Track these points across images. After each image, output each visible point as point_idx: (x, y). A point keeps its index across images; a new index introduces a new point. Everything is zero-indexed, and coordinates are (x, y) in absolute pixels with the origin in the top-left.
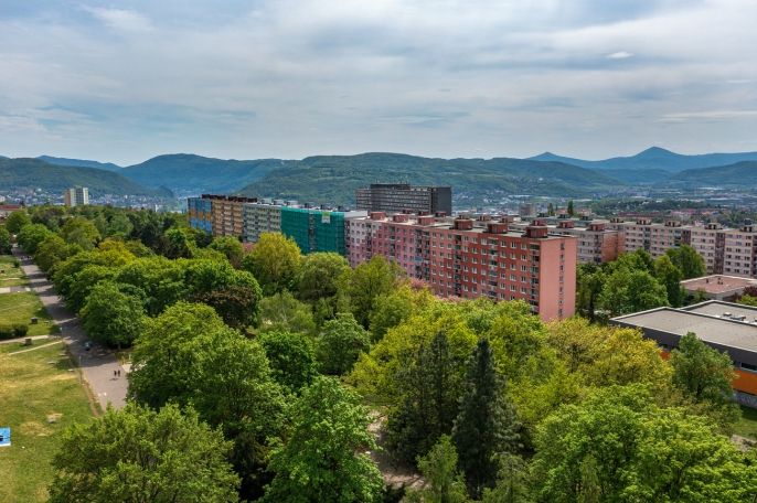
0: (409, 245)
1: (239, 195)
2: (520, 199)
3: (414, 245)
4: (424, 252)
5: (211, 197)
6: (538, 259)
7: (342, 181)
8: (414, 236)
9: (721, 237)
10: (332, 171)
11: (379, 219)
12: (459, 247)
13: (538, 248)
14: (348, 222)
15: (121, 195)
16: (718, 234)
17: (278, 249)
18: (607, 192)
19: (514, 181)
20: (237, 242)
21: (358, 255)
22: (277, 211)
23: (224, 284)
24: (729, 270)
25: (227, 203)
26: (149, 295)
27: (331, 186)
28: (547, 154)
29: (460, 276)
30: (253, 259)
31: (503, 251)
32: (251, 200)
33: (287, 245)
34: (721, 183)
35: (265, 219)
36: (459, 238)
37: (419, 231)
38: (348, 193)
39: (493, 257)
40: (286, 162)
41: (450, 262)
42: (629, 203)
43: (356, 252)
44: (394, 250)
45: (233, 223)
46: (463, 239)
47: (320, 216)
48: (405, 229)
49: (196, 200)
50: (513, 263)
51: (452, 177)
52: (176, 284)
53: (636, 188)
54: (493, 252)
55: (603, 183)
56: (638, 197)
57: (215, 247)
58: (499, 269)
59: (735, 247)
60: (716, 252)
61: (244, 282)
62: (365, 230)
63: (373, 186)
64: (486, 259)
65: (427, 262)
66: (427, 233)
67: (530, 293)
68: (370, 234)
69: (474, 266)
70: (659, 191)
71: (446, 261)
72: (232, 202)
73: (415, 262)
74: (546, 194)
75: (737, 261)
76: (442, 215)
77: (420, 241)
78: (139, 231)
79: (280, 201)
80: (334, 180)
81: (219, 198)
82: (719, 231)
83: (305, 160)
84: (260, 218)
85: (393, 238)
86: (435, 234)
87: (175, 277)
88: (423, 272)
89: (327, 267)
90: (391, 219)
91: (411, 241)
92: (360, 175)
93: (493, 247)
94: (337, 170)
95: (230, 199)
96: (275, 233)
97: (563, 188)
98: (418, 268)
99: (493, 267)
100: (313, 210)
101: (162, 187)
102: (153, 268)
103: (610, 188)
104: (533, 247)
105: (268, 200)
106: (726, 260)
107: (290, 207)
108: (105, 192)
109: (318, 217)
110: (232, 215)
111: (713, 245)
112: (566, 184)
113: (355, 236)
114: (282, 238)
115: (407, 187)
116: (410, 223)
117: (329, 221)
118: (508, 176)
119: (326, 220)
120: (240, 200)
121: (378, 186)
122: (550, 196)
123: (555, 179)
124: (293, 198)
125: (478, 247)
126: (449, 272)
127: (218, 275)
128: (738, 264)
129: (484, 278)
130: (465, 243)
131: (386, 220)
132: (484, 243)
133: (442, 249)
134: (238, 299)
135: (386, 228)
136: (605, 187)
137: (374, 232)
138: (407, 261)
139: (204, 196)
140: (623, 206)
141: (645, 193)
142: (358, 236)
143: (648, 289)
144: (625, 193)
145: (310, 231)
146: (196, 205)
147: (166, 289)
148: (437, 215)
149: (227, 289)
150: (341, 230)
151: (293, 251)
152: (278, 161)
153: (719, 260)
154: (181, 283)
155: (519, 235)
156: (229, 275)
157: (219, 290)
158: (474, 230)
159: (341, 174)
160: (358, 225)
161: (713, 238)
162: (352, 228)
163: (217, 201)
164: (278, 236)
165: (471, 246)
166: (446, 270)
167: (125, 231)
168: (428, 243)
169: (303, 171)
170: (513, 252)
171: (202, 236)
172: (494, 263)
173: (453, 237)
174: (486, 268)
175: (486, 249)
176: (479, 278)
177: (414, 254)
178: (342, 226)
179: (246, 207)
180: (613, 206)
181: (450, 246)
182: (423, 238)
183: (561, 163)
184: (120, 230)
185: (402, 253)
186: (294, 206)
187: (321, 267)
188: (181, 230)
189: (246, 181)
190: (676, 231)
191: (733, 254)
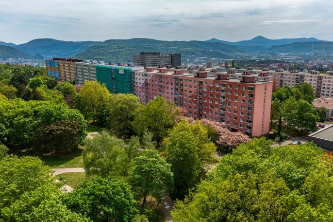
0: (170, 86)
1: (75, 58)
2: (203, 59)
3: (173, 86)
4: (179, 90)
5: (58, 59)
6: (252, 96)
7: (123, 51)
8: (173, 81)
9: (320, 78)
10: (118, 47)
11: (151, 71)
12: (201, 88)
13: (252, 89)
14: (134, 73)
15: (17, 59)
16: (319, 76)
17: (96, 91)
18: (240, 55)
19: (201, 51)
20: (71, 85)
21: (140, 91)
22: (94, 67)
23: (60, 119)
24: (323, 94)
25: (66, 62)
26: (7, 127)
27: (118, 53)
28: (214, 39)
29: (201, 104)
30: (81, 98)
31: (230, 91)
32: (79, 61)
33: (101, 89)
34: (286, 52)
35: (87, 71)
36: (201, 83)
37: (176, 78)
38: (126, 57)
39: (223, 94)
40: (96, 42)
41: (195, 96)
42: (251, 61)
43: (139, 90)
44: (161, 89)
45: (70, 73)
46: (204, 83)
47: (118, 70)
48: (167, 77)
49: (50, 61)
50: (236, 98)
51: (173, 49)
52: (27, 120)
53: (252, 54)
54: (223, 91)
55: (238, 52)
56: (253, 58)
57: (58, 89)
58: (227, 101)
59: (327, 83)
60: (317, 85)
61: (73, 117)
62: (144, 77)
63: (141, 53)
64: (218, 95)
65: (181, 96)
66: (182, 80)
67: (247, 115)
68: (147, 80)
69: (211, 99)
70: (262, 55)
71: (193, 96)
72: (69, 62)
73: (174, 96)
74: (214, 57)
75: (328, 90)
76: (170, 67)
77: (177, 84)
78: (15, 78)
79: (95, 61)
80: (119, 51)
81: (62, 60)
82: (319, 75)
83: (105, 41)
84: (84, 71)
85: (161, 82)
86: (186, 80)
87: (26, 115)
88: (179, 102)
89: (127, 104)
90: (158, 71)
91: (172, 84)
92: (131, 49)
93: (223, 88)
94: (120, 46)
95: (68, 60)
96: (94, 82)
97: (222, 54)
98: (175, 99)
99: (223, 100)
100: (114, 66)
101: (37, 54)
102: (11, 108)
103: (241, 54)
104: (249, 88)
105: (88, 61)
106: (322, 89)
107: (100, 64)
108: (9, 57)
109: (117, 70)
110: (69, 69)
111: (316, 82)
112: (223, 53)
113: (138, 81)
114: (98, 84)
115: (158, 54)
116: (170, 73)
117: (123, 73)
118: (197, 49)
119: (121, 72)
120: (73, 61)
121: (144, 53)
122: (215, 58)
123: (218, 50)
124: (101, 59)
125: (214, 88)
126: (195, 102)
127: (55, 114)
128: (328, 92)
129: (217, 106)
130: (205, 86)
131: (155, 72)
132: (217, 86)
133: (191, 89)
134: (70, 129)
135: (156, 76)
136: (239, 54)
137: (149, 78)
138: (169, 95)
139: (54, 59)
140: (248, 62)
141: (256, 56)
142: (140, 81)
143: (308, 111)
144: (248, 56)
145: (112, 78)
146: (50, 63)
147: (19, 123)
148: (168, 67)
149: (62, 123)
150: (130, 77)
151: (105, 92)
152: (93, 42)
153: (318, 90)
154: (30, 118)
155: (238, 81)
156: (63, 113)
157: (57, 124)
158: (208, 78)
159: (122, 48)
160: (140, 75)
161: (316, 79)
162: (136, 76)
163: (61, 61)
164: (95, 83)
165: (209, 87)
166: (193, 101)
167: (8, 79)
168: (182, 85)
169: (104, 46)
170: (236, 91)
171: (51, 82)
172: (224, 98)
173: (198, 82)
174: (218, 100)
175: (218, 89)
176: (213, 106)
177: (173, 91)
178: (130, 75)
179: (77, 65)
180: (244, 62)
181: (195, 87)
182: (179, 83)
183: (220, 43)
184: (5, 78)
185: (166, 91)
186: (103, 64)
187: (123, 104)
188: (39, 78)
189: (78, 51)
190: (297, 75)
191: (326, 87)
